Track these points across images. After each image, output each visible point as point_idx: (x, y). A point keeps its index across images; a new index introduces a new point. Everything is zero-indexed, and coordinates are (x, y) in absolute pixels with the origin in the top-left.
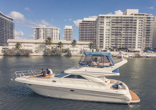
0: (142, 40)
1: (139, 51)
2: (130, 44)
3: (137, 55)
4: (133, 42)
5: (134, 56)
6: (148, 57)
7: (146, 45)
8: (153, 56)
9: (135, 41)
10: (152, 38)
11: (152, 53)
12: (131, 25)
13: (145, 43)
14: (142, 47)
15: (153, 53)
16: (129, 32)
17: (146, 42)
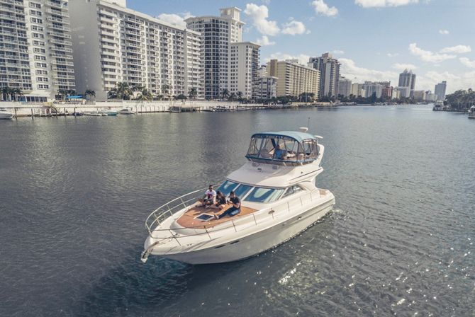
0: (47, 65)
1: (46, 98)
2: (13, 73)
3: (50, 110)
4: (22, 70)
5: (43, 112)
6: (78, 114)
7: (59, 80)
8: (88, 112)
9: (28, 68)
10: (71, 61)
11: (82, 104)
12: (8, 13)
13: (56, 76)
14: (49, 86)
15: (84, 102)
16: (6, 36)
17: (59, 73)
